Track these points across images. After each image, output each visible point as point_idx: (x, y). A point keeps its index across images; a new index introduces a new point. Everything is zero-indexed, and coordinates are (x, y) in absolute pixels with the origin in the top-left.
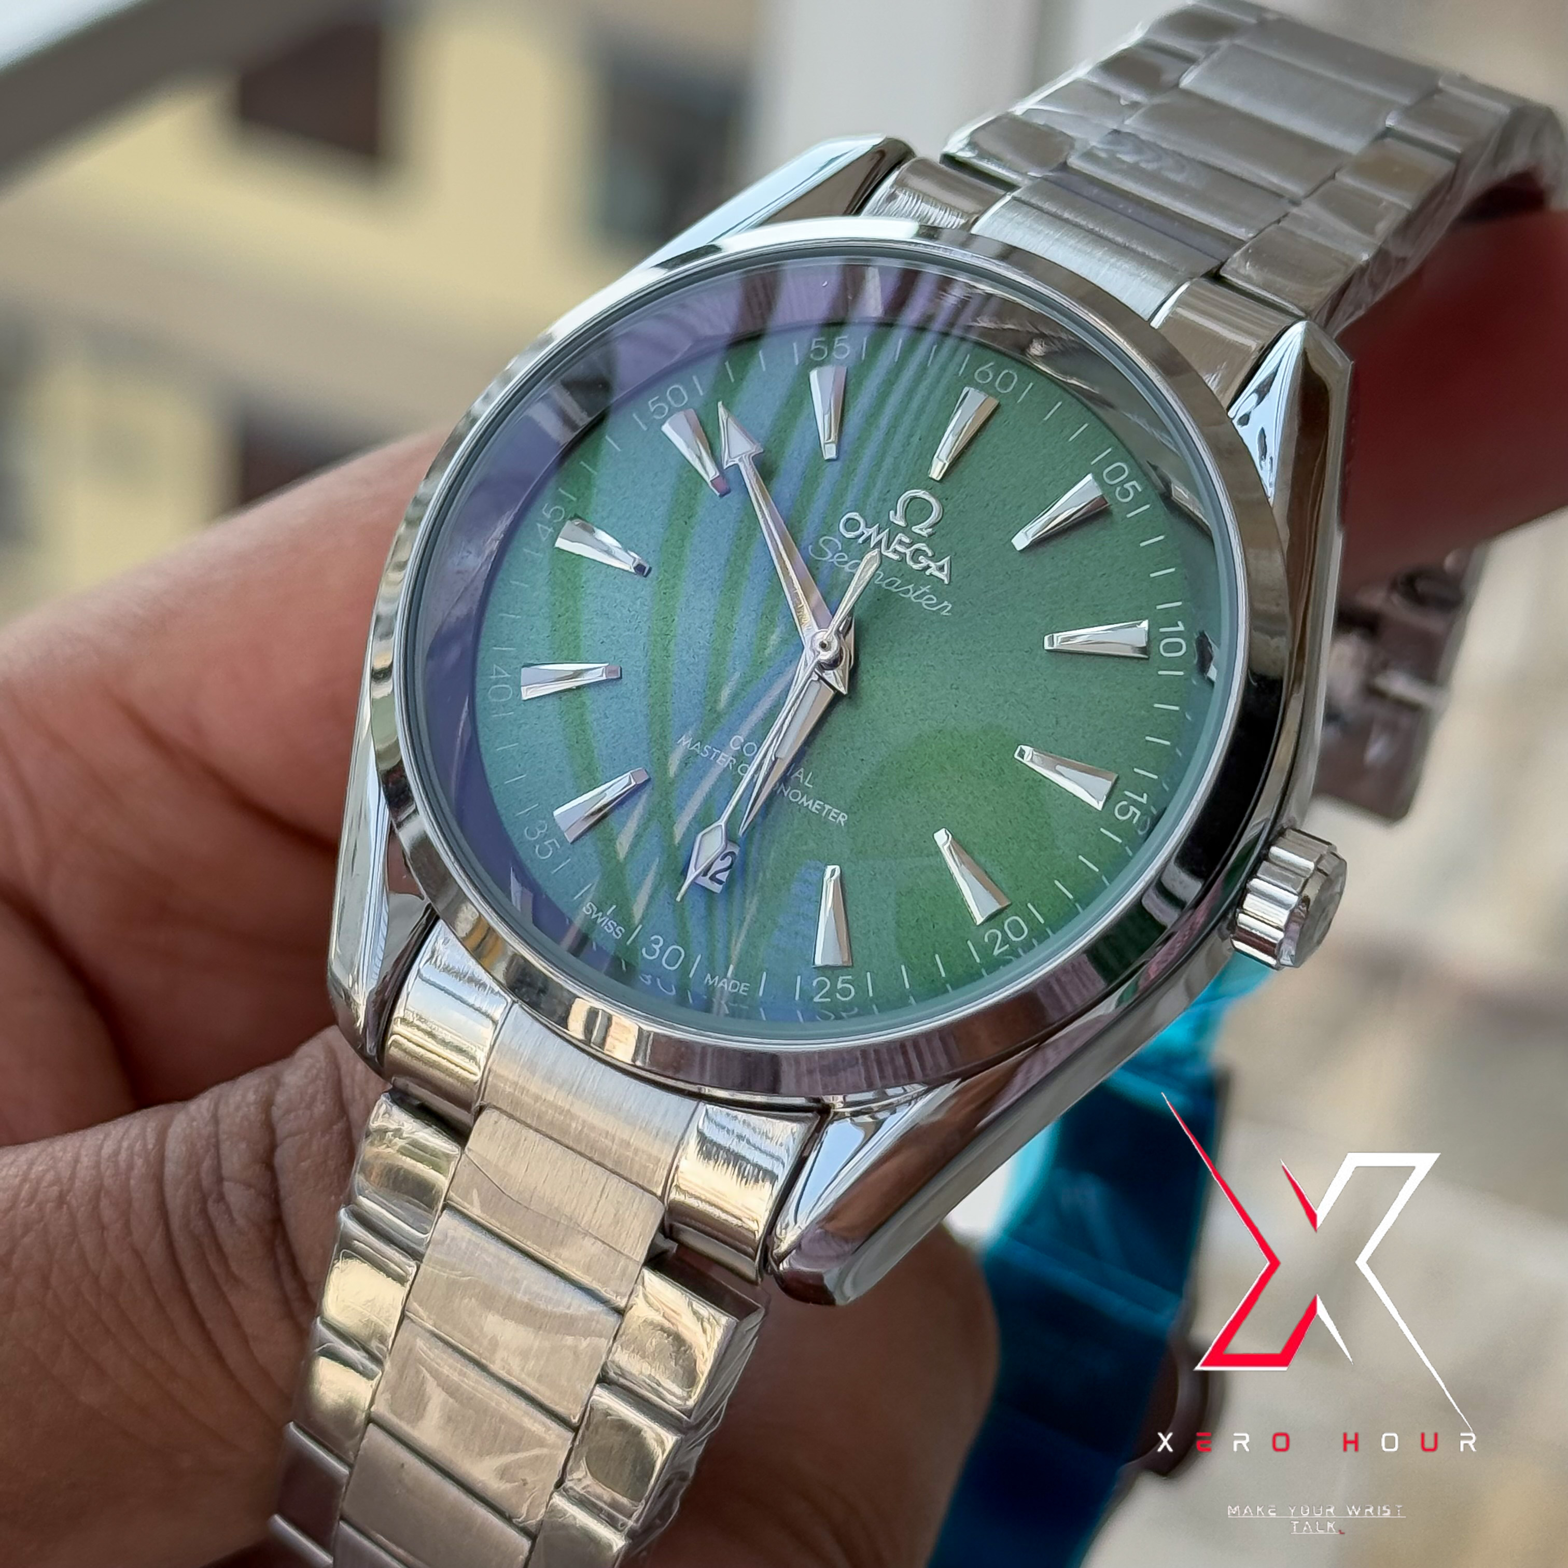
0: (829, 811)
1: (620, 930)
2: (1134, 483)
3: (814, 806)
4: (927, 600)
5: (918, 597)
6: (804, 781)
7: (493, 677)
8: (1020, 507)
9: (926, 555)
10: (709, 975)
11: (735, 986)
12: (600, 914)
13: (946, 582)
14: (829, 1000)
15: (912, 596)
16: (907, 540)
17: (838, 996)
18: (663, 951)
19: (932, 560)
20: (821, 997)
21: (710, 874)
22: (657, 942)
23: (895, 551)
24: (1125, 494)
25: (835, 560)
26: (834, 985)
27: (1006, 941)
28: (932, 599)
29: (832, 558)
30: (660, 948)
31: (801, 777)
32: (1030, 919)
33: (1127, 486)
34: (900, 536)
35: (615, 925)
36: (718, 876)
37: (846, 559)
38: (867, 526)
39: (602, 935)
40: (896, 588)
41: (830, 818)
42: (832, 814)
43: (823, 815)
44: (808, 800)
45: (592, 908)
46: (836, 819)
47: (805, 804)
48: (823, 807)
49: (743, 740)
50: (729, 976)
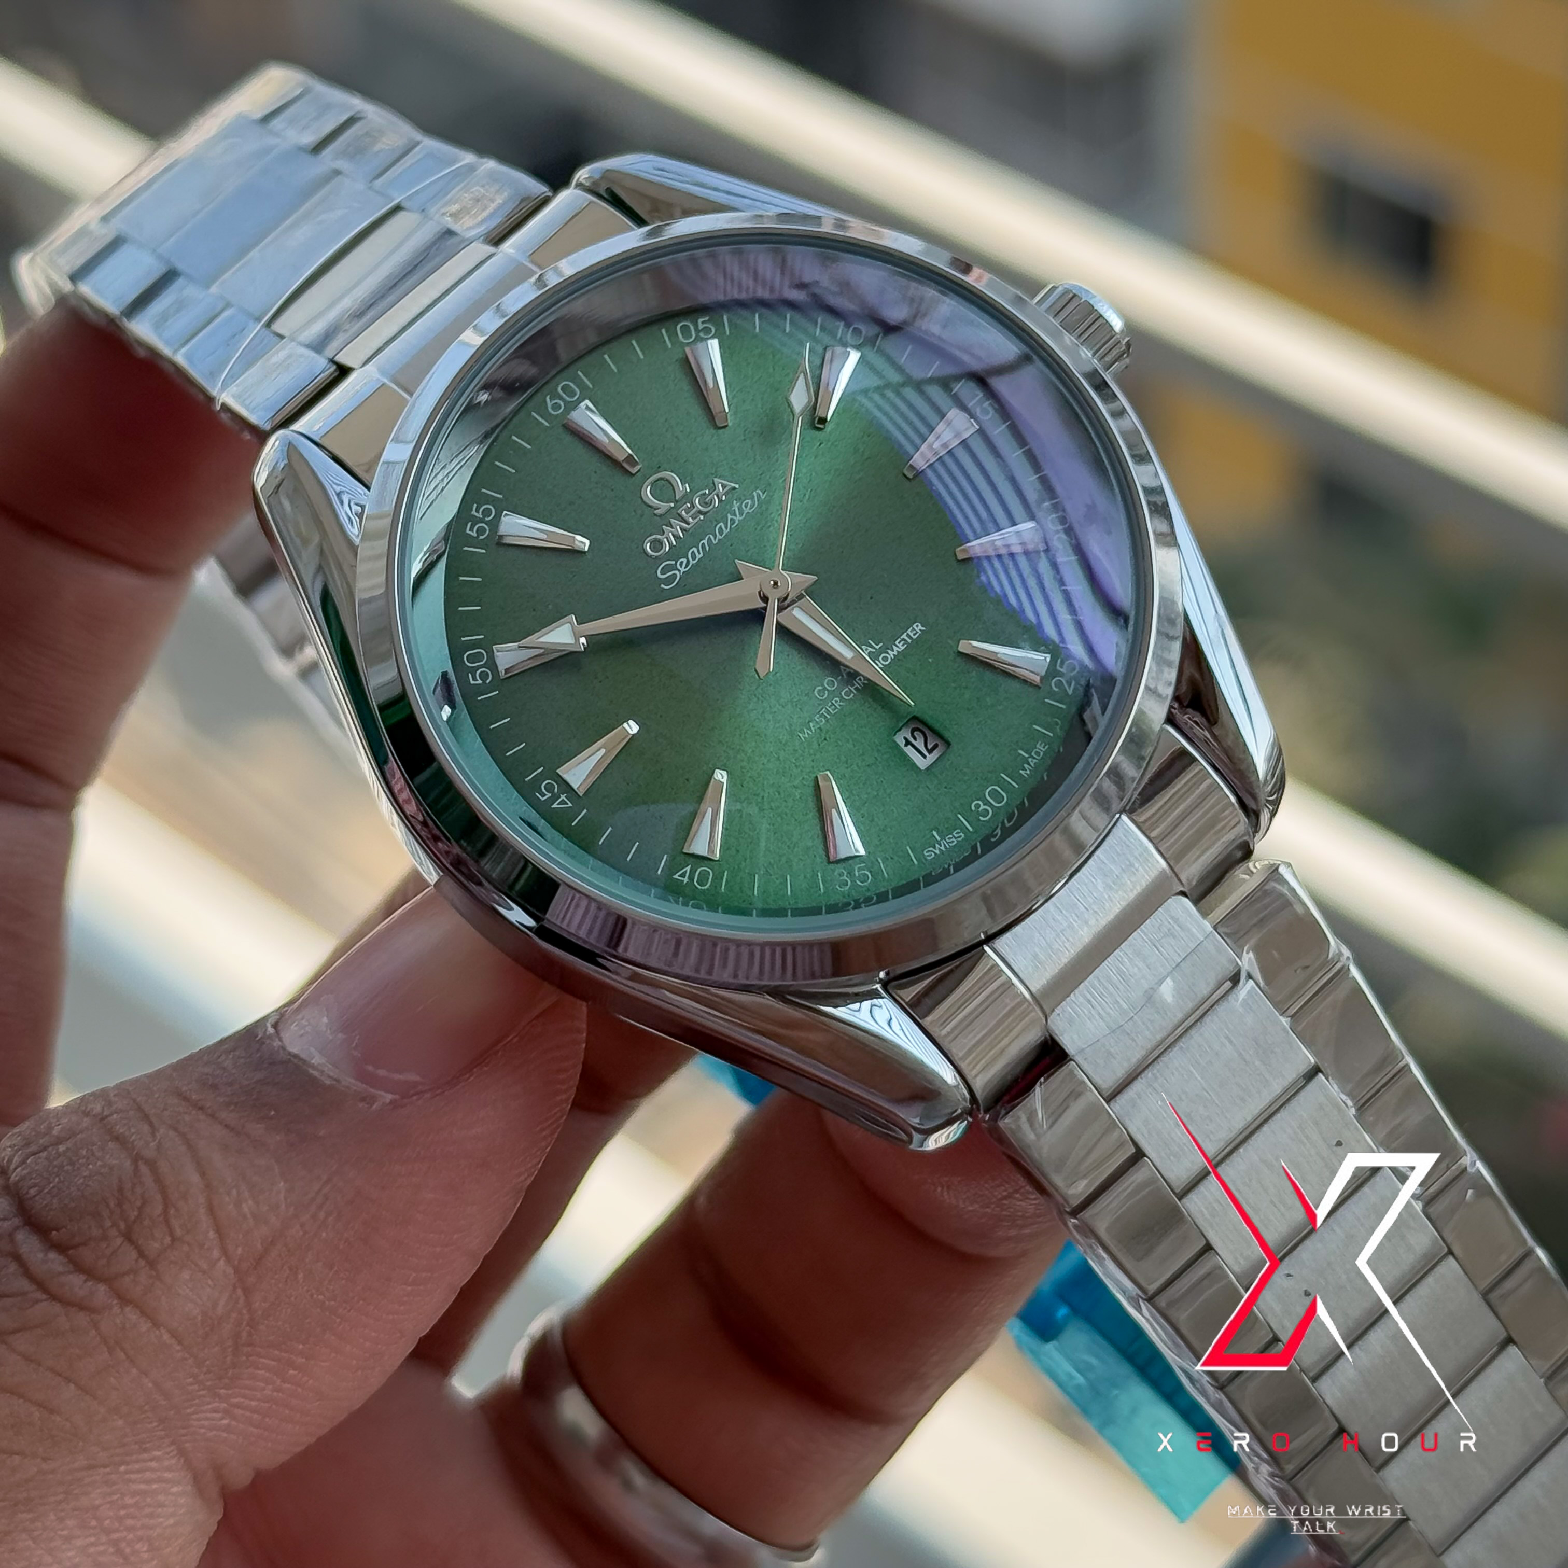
0: (908, 635)
1: (958, 833)
2: (700, 324)
4: (746, 507)
5: (741, 514)
6: (874, 648)
10: (1021, 771)
11: (1038, 753)
12: (937, 846)
14: (1073, 682)
15: (738, 519)
17: (1072, 674)
18: (987, 803)
20: (1070, 688)
21: (926, 753)
22: (978, 806)
24: (707, 330)
26: (1062, 675)
30: (985, 804)
31: (870, 649)
32: (1054, 509)
33: (701, 330)
35: (951, 836)
36: (930, 747)
37: (685, 560)
39: (954, 848)
40: (726, 528)
41: (915, 637)
42: (912, 634)
43: (909, 641)
44: (893, 651)
45: (929, 851)
46: (917, 632)
47: (895, 653)
48: (903, 640)
49: (820, 688)
50: (1026, 755)
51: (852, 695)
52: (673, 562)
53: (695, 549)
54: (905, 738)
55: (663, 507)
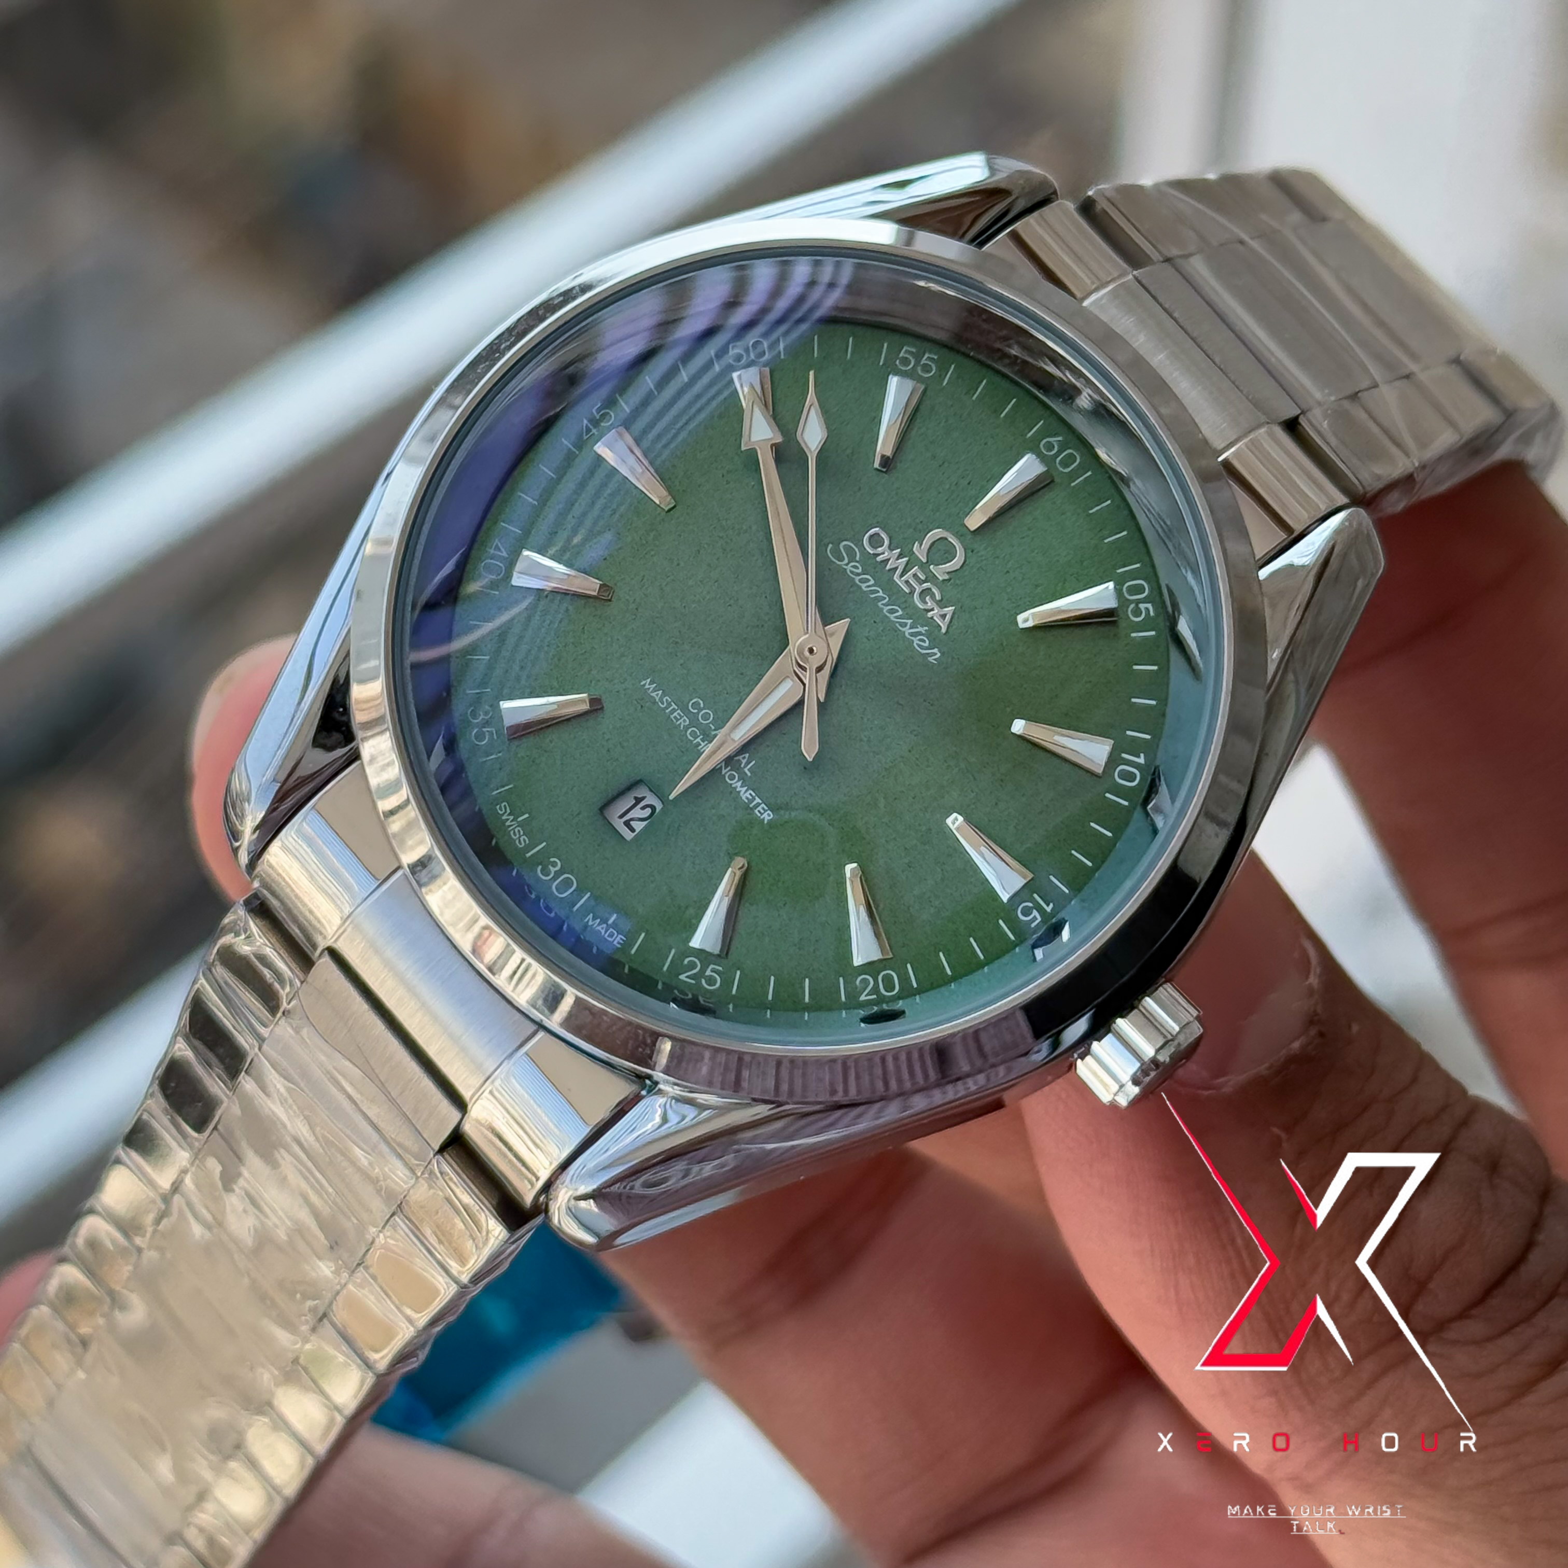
0: (758, 805)
1: (525, 841)
2: (1149, 606)
3: (745, 794)
5: (912, 634)
6: (745, 767)
7: (492, 551)
8: (1037, 586)
9: (933, 596)
10: (591, 915)
11: (612, 935)
12: (512, 818)
13: (944, 631)
14: (693, 982)
15: (907, 631)
16: (923, 577)
17: (703, 981)
18: (558, 874)
19: (937, 604)
20: (687, 977)
21: (625, 818)
22: (554, 864)
24: (1137, 613)
26: (703, 970)
27: (875, 990)
28: (924, 641)
30: (555, 872)
31: (744, 761)
32: (904, 979)
33: (1142, 606)
35: (522, 833)
36: (632, 823)
38: (891, 548)
39: (506, 838)
40: (897, 617)
41: (756, 811)
42: (759, 808)
43: (751, 806)
44: (742, 787)
45: (506, 809)
46: (762, 814)
47: (738, 789)
48: (754, 799)
49: (702, 705)
50: (610, 922)
51: (692, 739)
52: (858, 558)
53: (872, 582)
54: (643, 798)
55: (920, 551)
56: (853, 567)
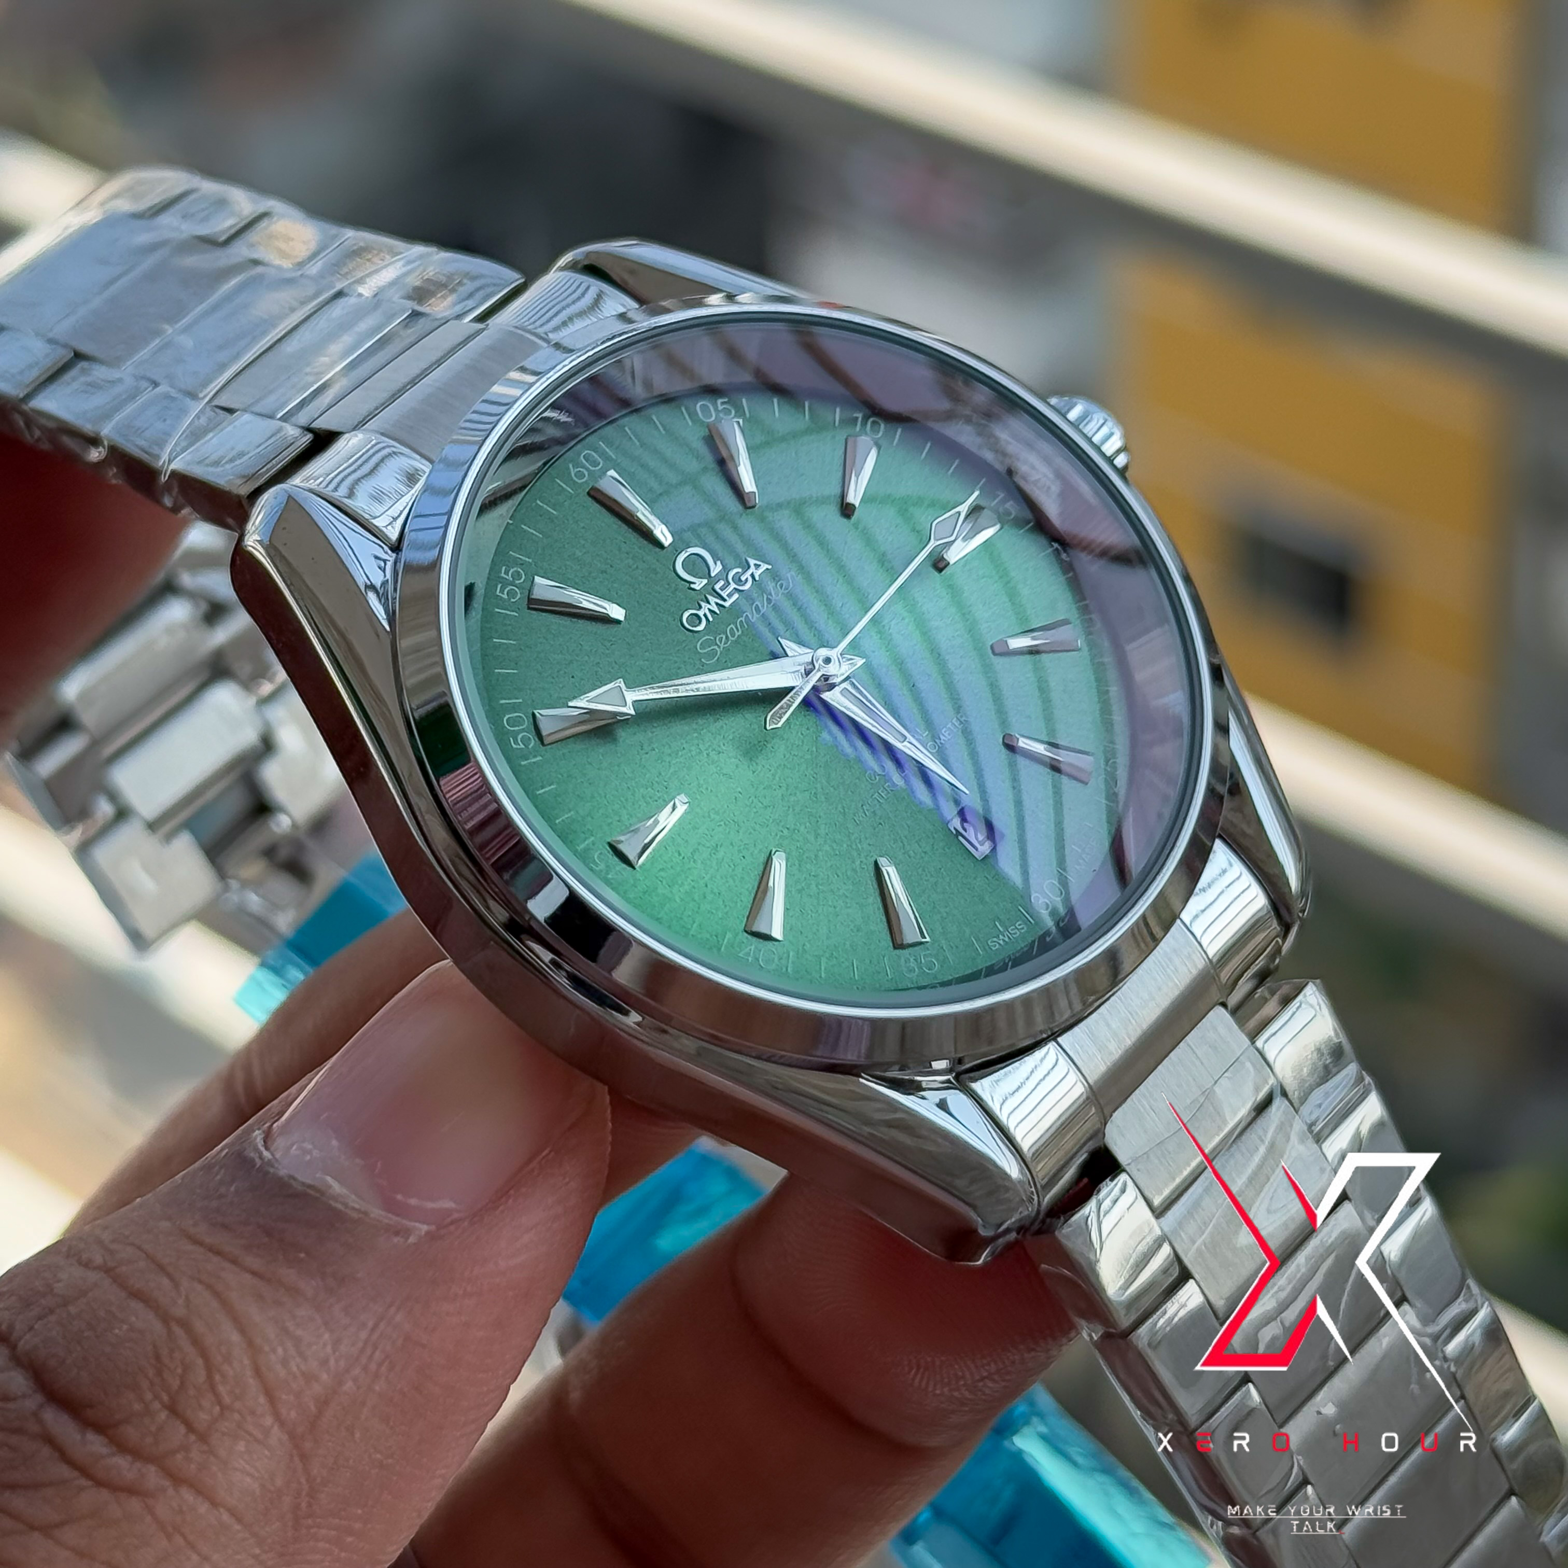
1: (1019, 925)
2: (719, 401)
3: (945, 736)
4: (781, 587)
6: (921, 735)
12: (1001, 937)
16: (722, 583)
18: (1046, 896)
22: (1037, 898)
23: (730, 595)
25: (722, 645)
29: (719, 647)
30: (1044, 898)
33: (720, 408)
34: (717, 587)
44: (940, 739)
45: (994, 942)
47: (943, 741)
49: (871, 771)
56: (721, 642)
